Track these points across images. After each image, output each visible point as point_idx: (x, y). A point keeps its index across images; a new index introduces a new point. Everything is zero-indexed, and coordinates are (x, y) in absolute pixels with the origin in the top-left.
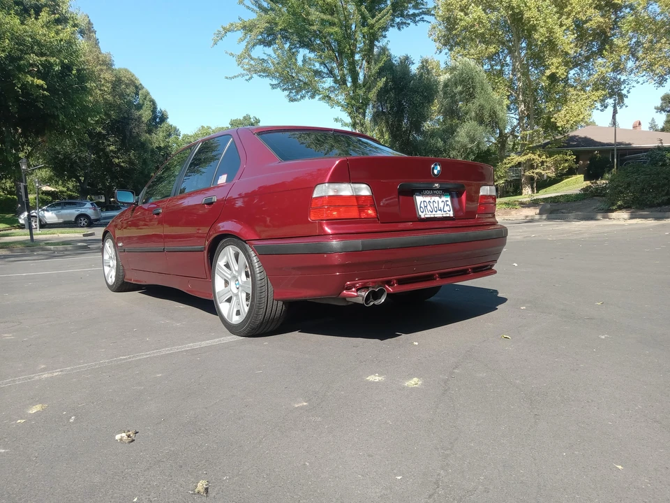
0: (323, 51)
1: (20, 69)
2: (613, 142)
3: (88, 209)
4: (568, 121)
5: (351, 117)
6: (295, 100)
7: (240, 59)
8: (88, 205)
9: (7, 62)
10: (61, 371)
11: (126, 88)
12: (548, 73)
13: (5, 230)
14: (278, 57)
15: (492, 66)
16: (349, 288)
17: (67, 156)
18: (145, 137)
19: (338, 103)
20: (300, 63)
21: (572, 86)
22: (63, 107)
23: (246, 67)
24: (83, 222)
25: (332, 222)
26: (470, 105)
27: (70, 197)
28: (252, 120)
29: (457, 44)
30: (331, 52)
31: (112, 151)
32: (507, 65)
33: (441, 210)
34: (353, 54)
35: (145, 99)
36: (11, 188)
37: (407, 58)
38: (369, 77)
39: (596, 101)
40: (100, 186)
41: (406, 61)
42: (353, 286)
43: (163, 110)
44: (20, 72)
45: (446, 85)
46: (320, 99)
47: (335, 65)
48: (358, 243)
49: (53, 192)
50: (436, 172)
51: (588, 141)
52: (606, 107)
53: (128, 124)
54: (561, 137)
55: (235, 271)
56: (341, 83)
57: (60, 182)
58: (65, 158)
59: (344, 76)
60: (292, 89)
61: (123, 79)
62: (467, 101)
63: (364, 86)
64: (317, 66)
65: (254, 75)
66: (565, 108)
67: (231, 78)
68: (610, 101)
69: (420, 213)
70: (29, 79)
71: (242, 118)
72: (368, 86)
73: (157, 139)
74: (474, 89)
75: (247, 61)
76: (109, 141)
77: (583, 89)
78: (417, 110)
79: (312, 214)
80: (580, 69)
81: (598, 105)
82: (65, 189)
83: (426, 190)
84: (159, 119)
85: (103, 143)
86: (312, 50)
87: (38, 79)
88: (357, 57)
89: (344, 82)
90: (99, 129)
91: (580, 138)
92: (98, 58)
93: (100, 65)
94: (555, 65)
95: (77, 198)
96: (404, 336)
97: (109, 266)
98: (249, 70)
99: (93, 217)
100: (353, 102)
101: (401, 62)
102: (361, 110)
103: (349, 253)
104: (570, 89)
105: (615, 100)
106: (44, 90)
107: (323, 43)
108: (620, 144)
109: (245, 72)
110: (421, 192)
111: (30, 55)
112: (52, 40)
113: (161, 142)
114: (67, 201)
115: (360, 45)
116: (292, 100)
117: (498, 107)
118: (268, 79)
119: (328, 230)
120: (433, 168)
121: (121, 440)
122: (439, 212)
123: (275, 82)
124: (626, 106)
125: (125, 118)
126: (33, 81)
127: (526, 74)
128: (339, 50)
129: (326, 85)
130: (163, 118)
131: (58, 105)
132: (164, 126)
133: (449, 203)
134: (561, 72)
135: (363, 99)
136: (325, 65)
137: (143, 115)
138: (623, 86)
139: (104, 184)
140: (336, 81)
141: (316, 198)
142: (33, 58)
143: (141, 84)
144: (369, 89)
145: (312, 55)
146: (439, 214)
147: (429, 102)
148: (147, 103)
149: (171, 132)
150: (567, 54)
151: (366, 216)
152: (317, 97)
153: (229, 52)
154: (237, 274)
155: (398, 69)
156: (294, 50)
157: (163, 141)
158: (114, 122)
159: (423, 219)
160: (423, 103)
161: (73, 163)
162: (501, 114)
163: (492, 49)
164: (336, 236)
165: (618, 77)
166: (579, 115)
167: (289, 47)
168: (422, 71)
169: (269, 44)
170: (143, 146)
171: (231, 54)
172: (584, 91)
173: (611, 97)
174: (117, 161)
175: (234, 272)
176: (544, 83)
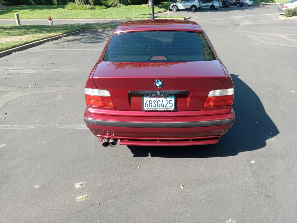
3: (196, 3)
24: (193, 9)
69: (145, 107)
99: (198, 7)
110: (149, 95)
122: (161, 107)
133: (173, 102)
159: (146, 111)
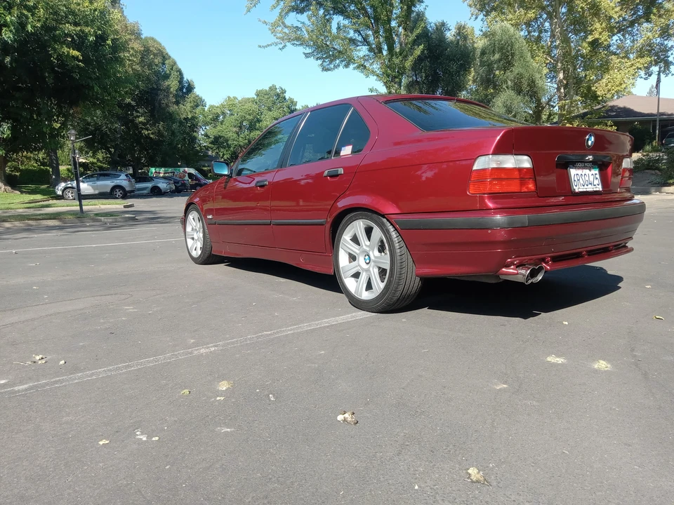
0: (358, 17)
1: (56, 39)
2: (655, 112)
3: (123, 180)
4: (609, 91)
5: (387, 87)
6: (328, 70)
7: (274, 26)
8: (123, 176)
9: (43, 32)
10: (215, 346)
11: (154, 57)
12: (590, 38)
13: (44, 201)
14: (313, 24)
15: (529, 32)
16: (508, 266)
17: (98, 128)
18: (173, 108)
19: (373, 73)
20: (334, 30)
21: (615, 54)
22: (98, 78)
23: (278, 35)
25: (494, 196)
26: (508, 73)
27: (101, 168)
28: (278, 90)
29: (494, 9)
30: (366, 18)
31: (141, 122)
32: (546, 31)
33: (591, 184)
34: (389, 21)
35: (172, 69)
36: (43, 159)
37: (443, 24)
38: (406, 44)
39: (640, 69)
40: (129, 157)
41: (442, 27)
42: (512, 263)
43: (189, 80)
44: (55, 42)
45: (483, 53)
46: (354, 68)
47: (370, 33)
48: (524, 218)
49: (84, 163)
50: (590, 143)
51: (627, 112)
52: (650, 75)
53: (157, 95)
54: (600, 106)
55: (366, 245)
56: (376, 51)
57: (91, 154)
58: (96, 130)
59: (380, 43)
60: (326, 58)
61: (151, 49)
62: (505, 69)
63: (401, 55)
64: (352, 34)
65: (288, 44)
66: (607, 76)
67: (264, 47)
68: (655, 69)
69: (575, 187)
70: (65, 50)
71: (267, 89)
72: (404, 54)
73: (185, 110)
74: (513, 57)
75: (280, 29)
76: (138, 112)
77: (626, 57)
78: (452, 79)
79: (471, 187)
80: (623, 35)
81: (642, 73)
82: (95, 161)
83: (579, 162)
84: (186, 89)
85: (132, 114)
86: (347, 17)
87: (73, 50)
88: (394, 24)
89: (380, 50)
90: (128, 100)
91: (620, 108)
92: (126, 27)
93: (129, 34)
94: (598, 30)
95: (108, 169)
96: (543, 315)
97: (193, 239)
98: (282, 39)
99: (127, 189)
100: (389, 71)
101: (437, 29)
102: (397, 80)
103: (514, 229)
104: (613, 57)
105: (660, 68)
106: (79, 61)
107: (359, 9)
108: (663, 114)
109: (278, 40)
110: (574, 164)
111: (65, 24)
112: (86, 9)
113: (189, 113)
114: (98, 172)
115: (397, 11)
116: (325, 69)
117: (538, 76)
118: (302, 47)
119: (491, 205)
120: (588, 140)
121: (345, 420)
122: (590, 186)
123: (308, 50)
124: (672, 75)
125: (153, 89)
126: (68, 52)
127: (566, 40)
128: (375, 16)
129: (361, 54)
130: (190, 88)
131: (93, 76)
132: (190, 97)
133: (598, 176)
134: (604, 37)
135: (400, 68)
136: (359, 32)
137: (171, 86)
138: (670, 53)
139: (133, 156)
140: (371, 50)
141: (477, 171)
142: (69, 28)
143: (167, 54)
144: (405, 57)
145: (346, 22)
146: (590, 188)
147: (465, 70)
148: (174, 74)
149: (198, 103)
150: (611, 18)
151: (526, 190)
152: (352, 66)
153: (263, 20)
154: (368, 249)
155: (434, 36)
156: (327, 17)
157: (191, 112)
158: (143, 93)
159: (577, 193)
160: (459, 72)
161: (104, 135)
162: (539, 83)
163: (531, 14)
164: (498, 210)
165: (666, 42)
166: (621, 84)
167: (324, 13)
168: (458, 38)
169: (301, 11)
170: (170, 118)
171: (265, 23)
172: (628, 58)
173: (656, 65)
174: (146, 133)
175: (364, 247)
176: (585, 49)
